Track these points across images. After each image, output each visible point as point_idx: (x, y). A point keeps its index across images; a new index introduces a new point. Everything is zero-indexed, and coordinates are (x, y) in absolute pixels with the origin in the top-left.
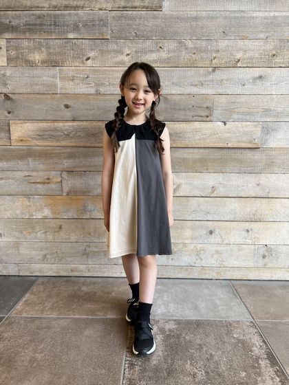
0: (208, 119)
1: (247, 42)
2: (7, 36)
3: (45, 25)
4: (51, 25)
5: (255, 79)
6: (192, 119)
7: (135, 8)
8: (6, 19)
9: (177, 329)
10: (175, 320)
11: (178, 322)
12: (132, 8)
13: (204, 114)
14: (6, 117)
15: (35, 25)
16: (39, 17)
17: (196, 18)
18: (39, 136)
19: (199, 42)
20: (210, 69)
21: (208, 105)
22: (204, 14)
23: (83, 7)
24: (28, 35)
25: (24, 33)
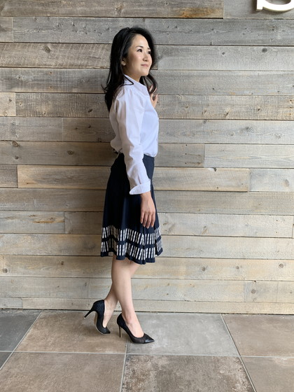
0: (200, 165)
1: (234, 97)
2: (17, 90)
3: (51, 81)
4: (57, 81)
5: (242, 130)
6: (185, 165)
8: (16, 75)
9: (169, 365)
10: (167, 356)
11: (170, 358)
13: (196, 161)
14: (14, 162)
15: (44, 80)
16: (47, 74)
17: (188, 77)
18: (44, 179)
19: (191, 97)
20: (202, 121)
21: (200, 153)
22: (195, 73)
23: (86, 66)
24: (35, 90)
25: (32, 87)
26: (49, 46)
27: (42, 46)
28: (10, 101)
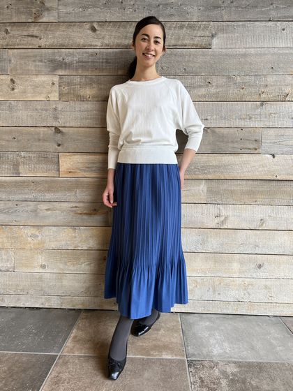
0: (257, 152)
2: (60, 72)
3: (97, 62)
4: (102, 62)
6: (240, 151)
7: (185, 45)
8: (60, 56)
9: (239, 372)
10: (235, 363)
11: (239, 365)
12: (182, 45)
13: (252, 146)
14: (56, 149)
15: (88, 62)
16: (92, 55)
17: (245, 55)
18: (88, 168)
19: (247, 77)
20: (259, 103)
21: (257, 138)
22: (253, 51)
24: (80, 72)
25: (77, 69)
26: (95, 25)
27: (88, 26)
28: (53, 84)
